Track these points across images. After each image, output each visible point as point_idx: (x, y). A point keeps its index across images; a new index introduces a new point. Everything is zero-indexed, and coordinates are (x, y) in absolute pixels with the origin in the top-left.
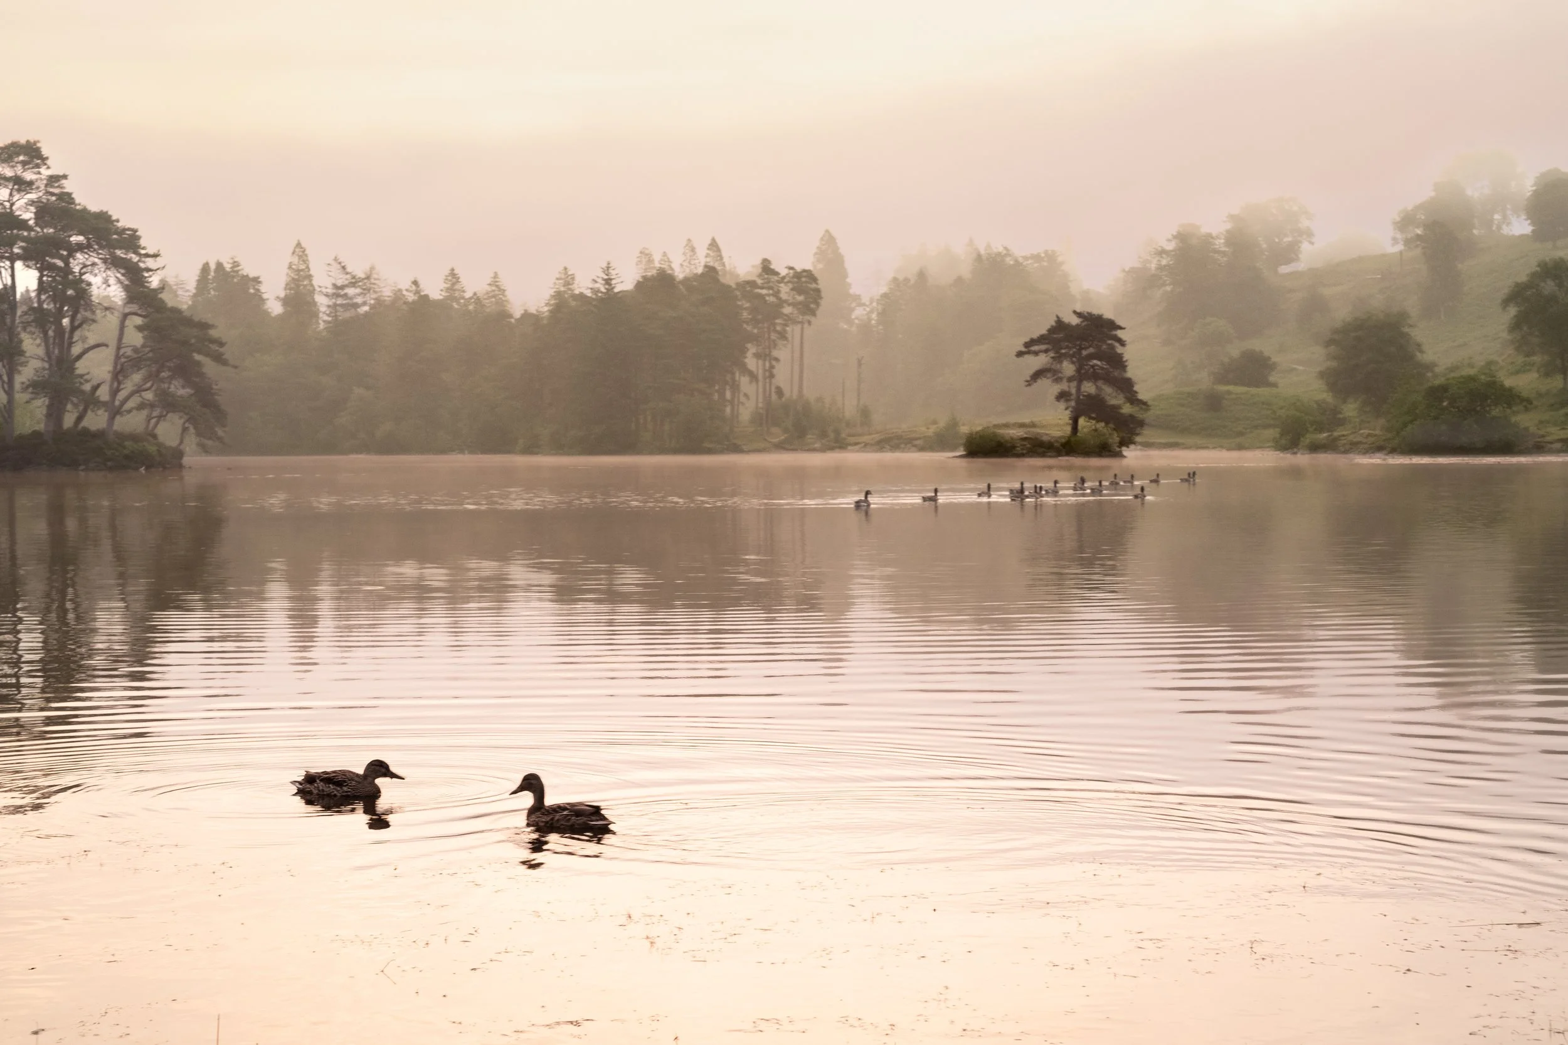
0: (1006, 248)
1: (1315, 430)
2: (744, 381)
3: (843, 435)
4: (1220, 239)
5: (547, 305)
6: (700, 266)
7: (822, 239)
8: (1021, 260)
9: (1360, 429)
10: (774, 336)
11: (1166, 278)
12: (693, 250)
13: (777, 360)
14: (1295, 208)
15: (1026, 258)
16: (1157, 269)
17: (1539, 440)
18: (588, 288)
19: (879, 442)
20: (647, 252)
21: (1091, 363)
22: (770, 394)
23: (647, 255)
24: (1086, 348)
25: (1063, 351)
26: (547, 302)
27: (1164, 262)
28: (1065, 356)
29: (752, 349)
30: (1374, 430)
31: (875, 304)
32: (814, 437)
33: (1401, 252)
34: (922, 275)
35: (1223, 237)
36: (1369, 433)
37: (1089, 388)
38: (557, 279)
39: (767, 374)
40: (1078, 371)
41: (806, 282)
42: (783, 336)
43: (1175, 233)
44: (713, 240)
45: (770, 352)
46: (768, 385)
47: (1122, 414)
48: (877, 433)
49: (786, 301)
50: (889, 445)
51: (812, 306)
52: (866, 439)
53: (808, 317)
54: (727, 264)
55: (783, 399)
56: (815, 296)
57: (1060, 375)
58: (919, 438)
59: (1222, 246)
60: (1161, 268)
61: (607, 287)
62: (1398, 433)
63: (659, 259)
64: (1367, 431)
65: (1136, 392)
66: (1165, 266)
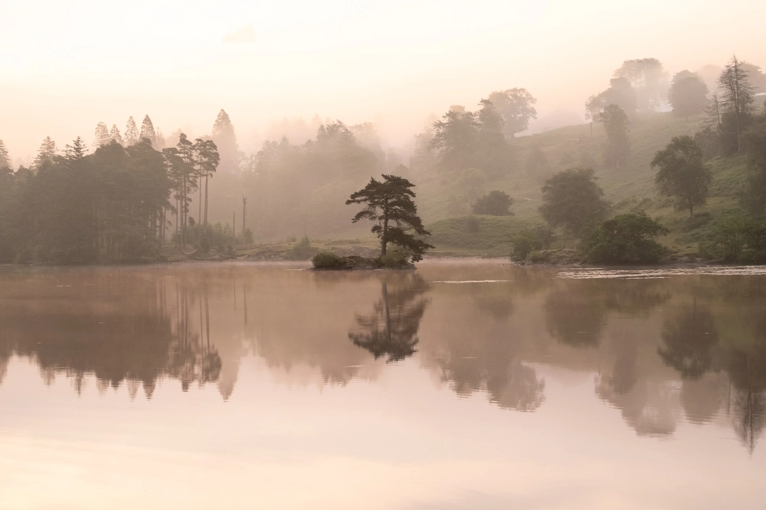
0: (339, 122)
1: (536, 248)
2: (168, 215)
3: (234, 250)
4: (477, 116)
5: (35, 162)
6: (138, 134)
7: (219, 115)
8: (348, 129)
9: (564, 248)
10: (188, 184)
11: (442, 141)
12: (134, 123)
13: (190, 200)
14: (524, 96)
15: (352, 127)
16: (437, 135)
17: (674, 255)
18: (63, 151)
19: (257, 254)
20: (102, 125)
21: (394, 208)
22: (186, 222)
23: (102, 126)
24: (390, 198)
25: (376, 200)
26: (35, 160)
27: (441, 131)
28: (377, 203)
29: (173, 193)
30: (572, 248)
31: (254, 158)
32: (215, 250)
33: (591, 123)
34: (285, 139)
35: (478, 114)
36: (569, 251)
37: (392, 223)
38: (43, 145)
39: (184, 209)
40: (386, 213)
41: (209, 149)
42: (194, 184)
43: (448, 113)
44: (147, 116)
45: (185, 195)
46: (184, 216)
47: (413, 240)
48: (256, 248)
49: (196, 162)
50: (264, 256)
51: (213, 164)
52: (248, 252)
53: (210, 172)
54: (156, 132)
55: (194, 226)
56: (216, 158)
57: (374, 215)
58: (283, 252)
59: (478, 120)
60: (439, 135)
61: (77, 153)
62: (587, 251)
63: (111, 130)
64: (568, 249)
65: (423, 226)
66: (442, 133)
